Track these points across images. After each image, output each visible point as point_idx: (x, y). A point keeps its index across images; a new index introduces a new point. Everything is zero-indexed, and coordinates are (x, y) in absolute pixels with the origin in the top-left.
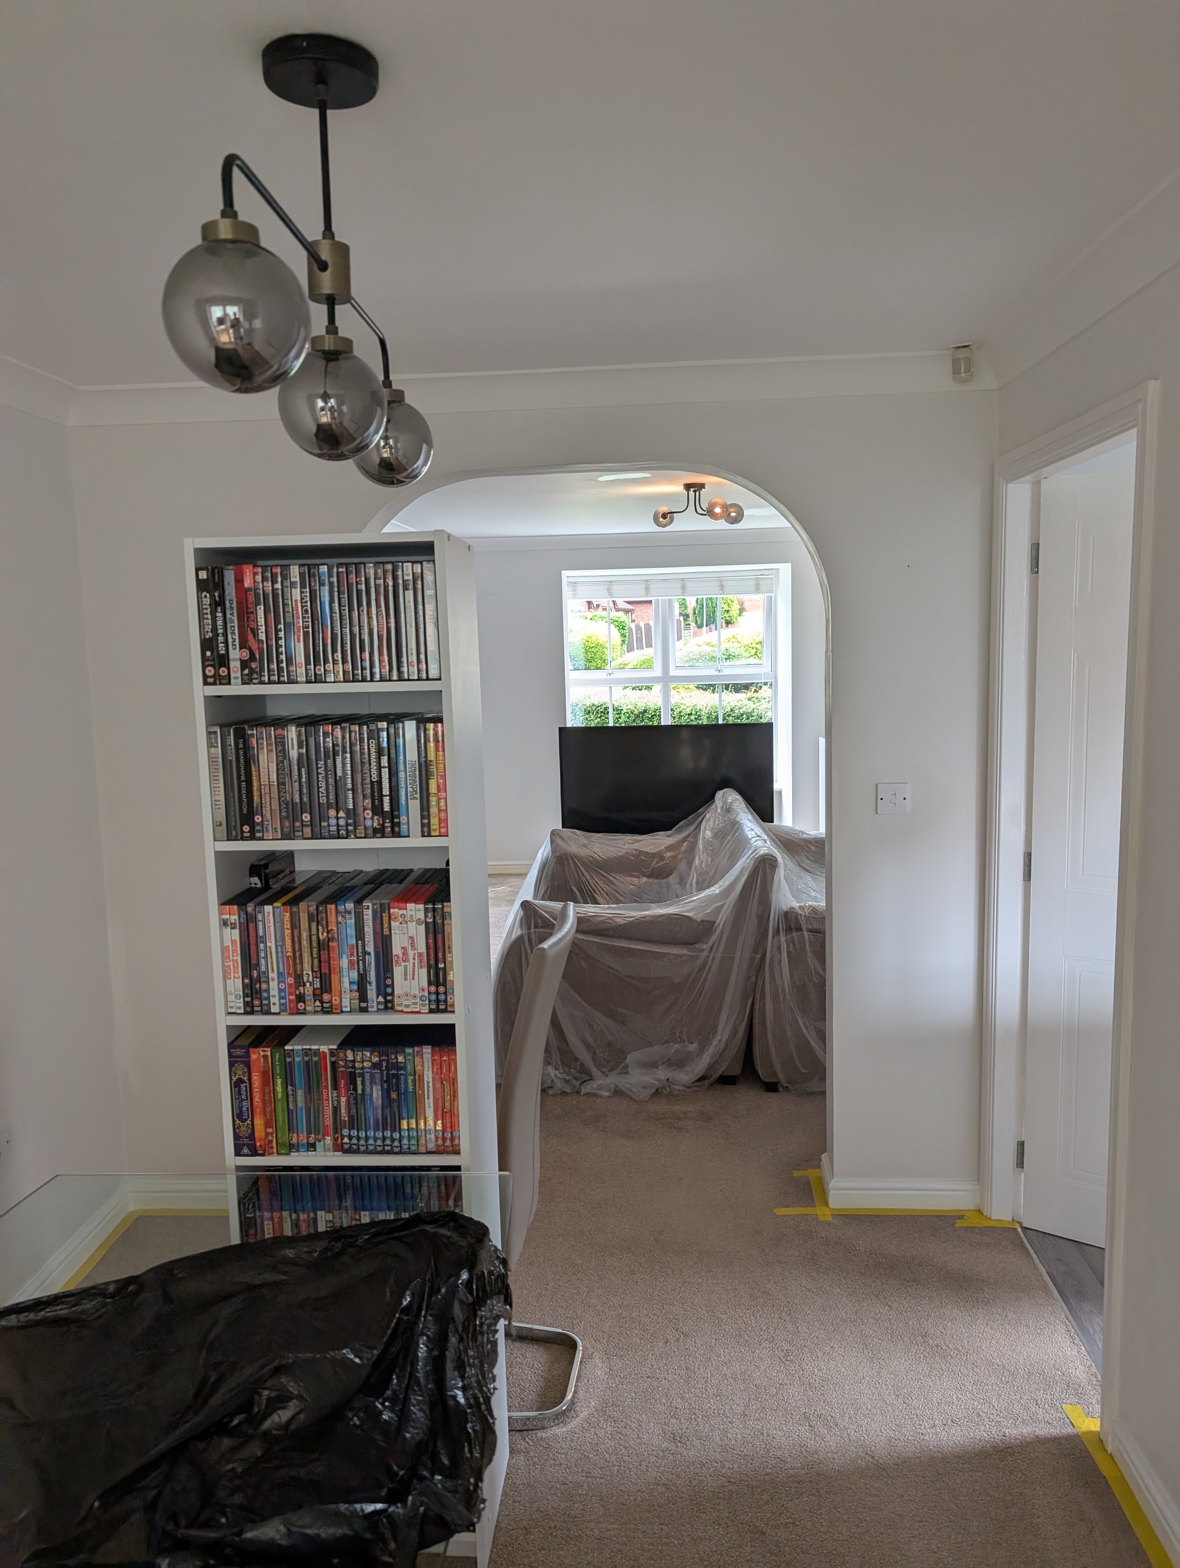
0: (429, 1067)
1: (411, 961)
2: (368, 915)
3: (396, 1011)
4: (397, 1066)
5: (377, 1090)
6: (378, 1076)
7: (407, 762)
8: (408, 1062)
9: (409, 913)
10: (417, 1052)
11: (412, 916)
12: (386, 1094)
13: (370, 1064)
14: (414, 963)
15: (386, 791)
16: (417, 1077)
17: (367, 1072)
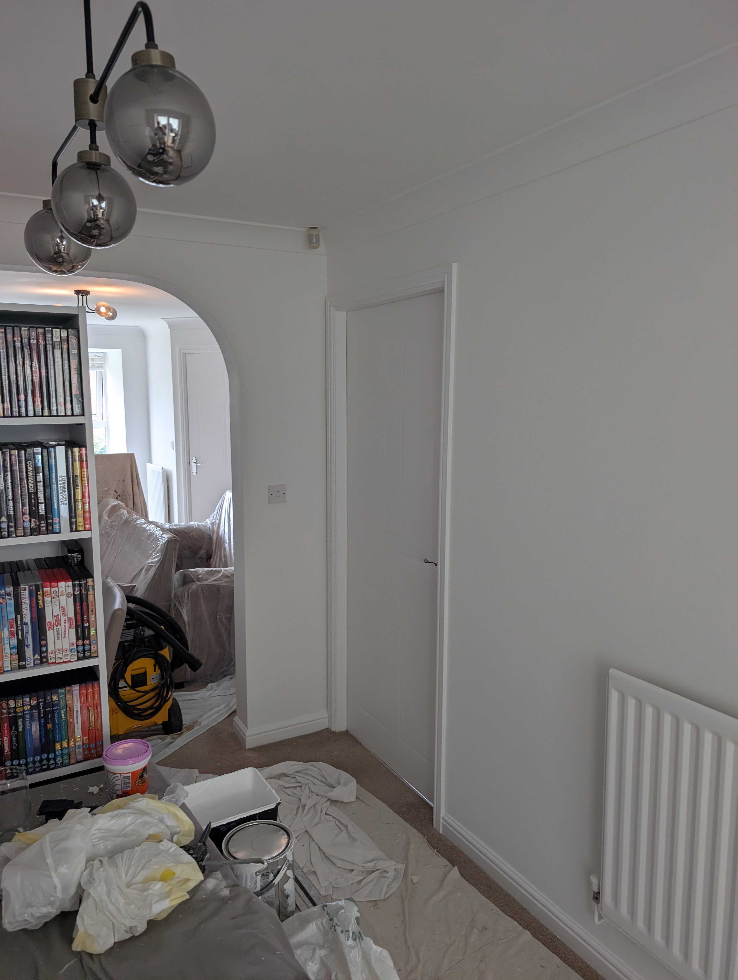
0: (77, 700)
1: (63, 624)
2: (25, 595)
3: (49, 664)
4: (53, 704)
5: (36, 725)
6: (36, 715)
7: (59, 477)
8: (61, 700)
9: (61, 589)
10: (69, 690)
11: (63, 591)
12: (43, 728)
13: (29, 707)
14: (65, 626)
15: (41, 499)
16: (68, 709)
17: (27, 714)
